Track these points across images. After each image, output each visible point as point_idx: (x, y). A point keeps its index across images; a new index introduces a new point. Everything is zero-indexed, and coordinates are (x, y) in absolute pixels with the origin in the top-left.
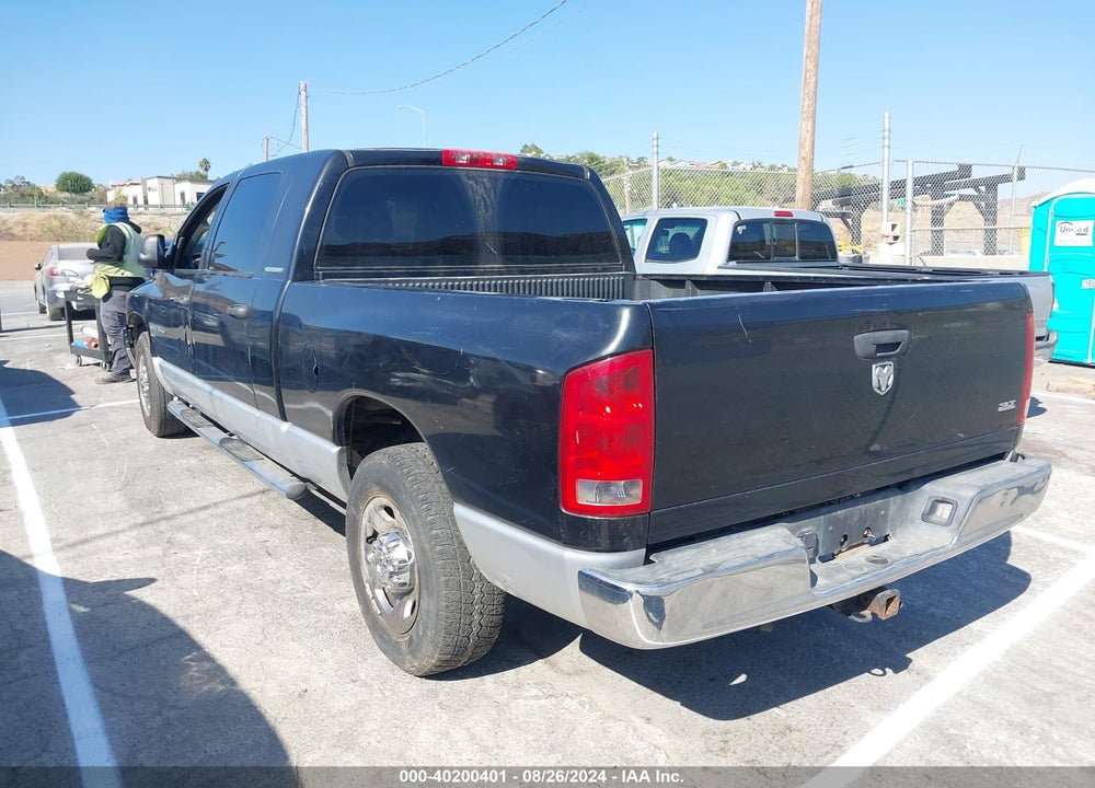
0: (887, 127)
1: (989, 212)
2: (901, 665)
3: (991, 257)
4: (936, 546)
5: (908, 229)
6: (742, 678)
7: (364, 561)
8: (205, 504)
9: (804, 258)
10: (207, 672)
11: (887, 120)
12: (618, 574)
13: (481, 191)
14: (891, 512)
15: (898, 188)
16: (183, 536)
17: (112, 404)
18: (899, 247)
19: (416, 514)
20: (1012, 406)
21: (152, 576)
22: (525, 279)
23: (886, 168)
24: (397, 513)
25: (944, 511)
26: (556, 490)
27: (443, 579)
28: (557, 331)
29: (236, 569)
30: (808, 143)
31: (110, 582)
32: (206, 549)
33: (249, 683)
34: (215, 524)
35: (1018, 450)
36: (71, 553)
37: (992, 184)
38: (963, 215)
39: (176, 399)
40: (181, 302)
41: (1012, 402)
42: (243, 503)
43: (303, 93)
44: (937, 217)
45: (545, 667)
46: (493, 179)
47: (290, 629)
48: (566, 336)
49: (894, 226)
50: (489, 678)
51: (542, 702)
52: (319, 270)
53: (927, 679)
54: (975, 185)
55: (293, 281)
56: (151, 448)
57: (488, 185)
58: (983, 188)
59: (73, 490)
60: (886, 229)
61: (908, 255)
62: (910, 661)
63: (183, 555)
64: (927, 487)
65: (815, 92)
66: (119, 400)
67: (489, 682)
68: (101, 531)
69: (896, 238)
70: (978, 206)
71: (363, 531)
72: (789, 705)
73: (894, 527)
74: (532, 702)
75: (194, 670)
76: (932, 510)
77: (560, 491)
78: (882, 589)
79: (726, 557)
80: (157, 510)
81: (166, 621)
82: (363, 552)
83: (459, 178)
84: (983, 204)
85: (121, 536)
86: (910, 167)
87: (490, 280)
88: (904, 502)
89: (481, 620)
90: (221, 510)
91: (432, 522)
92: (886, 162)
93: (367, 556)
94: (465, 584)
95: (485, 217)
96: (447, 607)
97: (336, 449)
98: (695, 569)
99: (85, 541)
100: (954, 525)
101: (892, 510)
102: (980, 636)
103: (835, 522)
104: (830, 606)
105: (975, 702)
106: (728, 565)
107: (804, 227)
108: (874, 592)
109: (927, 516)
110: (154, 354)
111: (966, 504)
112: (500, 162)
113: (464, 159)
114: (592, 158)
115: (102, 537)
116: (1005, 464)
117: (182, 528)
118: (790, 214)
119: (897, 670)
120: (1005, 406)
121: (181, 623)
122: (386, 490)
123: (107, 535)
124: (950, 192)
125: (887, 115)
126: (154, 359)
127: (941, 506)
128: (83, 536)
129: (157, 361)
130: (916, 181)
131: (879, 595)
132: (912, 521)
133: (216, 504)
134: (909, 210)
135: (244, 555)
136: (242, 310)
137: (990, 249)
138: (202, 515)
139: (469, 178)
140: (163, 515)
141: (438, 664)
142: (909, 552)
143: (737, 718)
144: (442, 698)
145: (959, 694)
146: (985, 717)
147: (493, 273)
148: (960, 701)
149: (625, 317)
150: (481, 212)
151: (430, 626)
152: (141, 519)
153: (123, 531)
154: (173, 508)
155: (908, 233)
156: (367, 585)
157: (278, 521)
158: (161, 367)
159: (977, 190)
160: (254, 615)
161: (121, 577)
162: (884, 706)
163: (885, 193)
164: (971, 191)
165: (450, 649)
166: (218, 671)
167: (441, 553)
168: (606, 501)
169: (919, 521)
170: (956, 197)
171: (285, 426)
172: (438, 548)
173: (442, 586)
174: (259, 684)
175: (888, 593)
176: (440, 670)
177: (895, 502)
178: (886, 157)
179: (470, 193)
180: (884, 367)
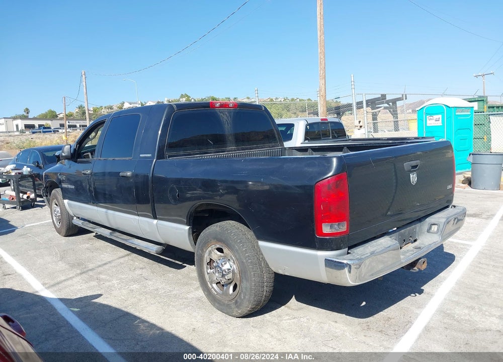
0: (352, 80)
1: (395, 114)
2: (421, 292)
3: (397, 132)
4: (435, 241)
5: (366, 122)
6: (364, 303)
7: (206, 273)
8: (104, 262)
9: (334, 137)
10: (148, 326)
11: (352, 78)
12: (341, 257)
13: (225, 118)
14: (417, 230)
15: (360, 105)
16: (102, 276)
17: (32, 225)
18: (363, 130)
19: (238, 248)
20: (451, 187)
21: (99, 293)
22: (245, 152)
23: (354, 97)
24: (225, 250)
25: (435, 228)
26: (313, 229)
27: (252, 273)
28: (306, 168)
29: (135, 286)
30: (323, 89)
31: (82, 298)
32: (116, 280)
33: (168, 328)
34: (114, 270)
35: (453, 204)
36: (55, 288)
37: (394, 101)
38: (384, 116)
39: (75, 218)
40: (87, 173)
41: (451, 185)
42: (122, 260)
43: (84, 76)
44: (375, 117)
45: (286, 309)
46: (230, 112)
47: (173, 306)
48: (311, 170)
49: (360, 122)
50: (267, 315)
51: (292, 320)
52: (167, 154)
53: (432, 295)
54: (388, 102)
55: (157, 159)
56: (64, 241)
57: (228, 115)
58: (391, 104)
59: (38, 263)
60: (357, 123)
61: (367, 134)
62: (423, 290)
63: (107, 284)
64: (427, 220)
65: (325, 68)
66: (34, 223)
67: (267, 316)
68: (63, 278)
69: (361, 127)
70: (390, 111)
71: (205, 260)
72: (386, 310)
73: (418, 235)
74: (288, 321)
75: (142, 326)
76: (430, 228)
77: (315, 229)
78: (420, 259)
79: (375, 248)
80: (84, 267)
81: (117, 310)
82: (205, 269)
83: (216, 113)
84: (392, 110)
85: (74, 279)
86: (364, 97)
87: (233, 153)
88: (421, 226)
89: (267, 289)
90: (113, 264)
91: (246, 250)
92: (354, 95)
93: (207, 271)
94: (261, 274)
95: (228, 128)
96: (255, 285)
97: (187, 228)
98: (367, 253)
99: (58, 283)
100: (439, 233)
101: (418, 228)
102: (445, 279)
103: (401, 235)
104: (403, 267)
105: (452, 301)
106: (378, 251)
107: (333, 124)
108: (418, 260)
109: (429, 231)
110: (64, 198)
111: (443, 224)
112: (231, 105)
113: (218, 105)
114: (214, 99)
115: (65, 280)
116: (450, 209)
117: (100, 273)
118: (326, 120)
119: (420, 294)
120: (450, 187)
121: (125, 310)
122: (219, 240)
123: (67, 279)
124: (379, 106)
125: (352, 76)
126: (65, 200)
127: (433, 226)
128: (56, 281)
129: (66, 201)
130: (367, 102)
131: (420, 261)
132: (424, 233)
133: (110, 262)
134: (365, 115)
135: (135, 281)
136: (129, 174)
137: (397, 129)
138: (106, 267)
139: (220, 113)
140: (88, 269)
141: (250, 310)
142: (427, 244)
143: (369, 317)
144: (252, 324)
145: (445, 299)
146: (457, 306)
147: (232, 151)
148: (447, 301)
149: (335, 160)
150: (226, 126)
151: (247, 294)
152: (79, 272)
153: (73, 277)
154: (91, 266)
155: (366, 124)
156: (209, 283)
157: (141, 266)
158: (68, 203)
159: (389, 105)
160: (155, 303)
161: (85, 295)
162: (421, 306)
163: (355, 108)
164: (386, 105)
165: (255, 303)
166: (152, 326)
167: (251, 262)
168: (334, 231)
169: (426, 233)
170: (383, 108)
171: (155, 221)
172: (249, 261)
173: (252, 276)
174: (174, 328)
175: (423, 260)
176: (250, 313)
177: (418, 225)
178: (353, 93)
179: (222, 119)
180: (413, 174)
